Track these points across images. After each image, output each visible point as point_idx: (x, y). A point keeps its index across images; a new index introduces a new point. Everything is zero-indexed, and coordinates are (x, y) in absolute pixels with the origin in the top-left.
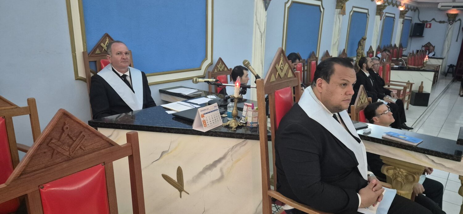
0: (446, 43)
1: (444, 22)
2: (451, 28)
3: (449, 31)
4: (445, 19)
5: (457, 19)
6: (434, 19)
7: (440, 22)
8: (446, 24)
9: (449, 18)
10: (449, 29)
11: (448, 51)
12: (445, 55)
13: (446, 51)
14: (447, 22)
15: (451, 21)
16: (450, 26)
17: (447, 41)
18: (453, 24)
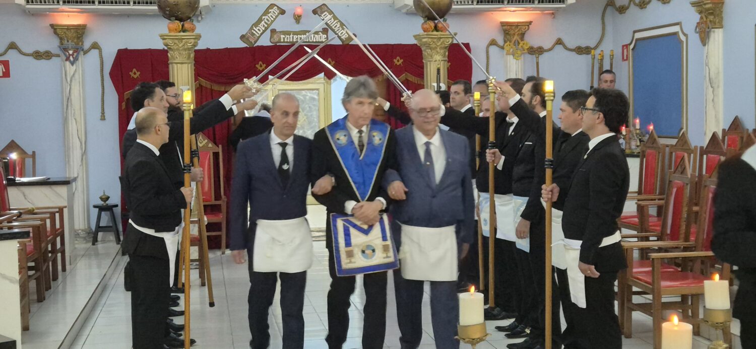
0: (73, 127)
1: (47, 55)
2: (74, 74)
3: (70, 85)
4: (52, 44)
5: (87, 44)
6: (13, 46)
7: (38, 55)
8: (55, 60)
9: (61, 39)
10: (69, 79)
11: (84, 153)
12: (75, 170)
13: (76, 154)
14: (58, 56)
15: (71, 52)
16: (70, 69)
17: (74, 121)
18: (79, 62)
